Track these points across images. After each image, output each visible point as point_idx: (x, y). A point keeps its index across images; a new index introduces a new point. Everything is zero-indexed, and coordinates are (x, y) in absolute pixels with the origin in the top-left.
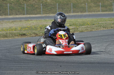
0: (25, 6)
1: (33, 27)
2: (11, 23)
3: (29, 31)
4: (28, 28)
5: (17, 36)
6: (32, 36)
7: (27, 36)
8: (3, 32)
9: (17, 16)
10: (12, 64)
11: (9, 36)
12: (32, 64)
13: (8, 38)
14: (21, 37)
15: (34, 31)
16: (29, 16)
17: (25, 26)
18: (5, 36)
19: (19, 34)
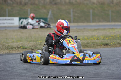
0: (110, 13)
1: (118, 36)
2: (94, 31)
3: (113, 40)
4: (112, 37)
5: (99, 46)
6: (116, 46)
7: (110, 47)
8: (84, 41)
9: (101, 24)
10: (93, 77)
11: (91, 46)
12: (114, 78)
13: (89, 48)
14: (104, 47)
15: (118, 41)
16: (113, 23)
17: (109, 35)
18: (86, 45)
19: (102, 44)
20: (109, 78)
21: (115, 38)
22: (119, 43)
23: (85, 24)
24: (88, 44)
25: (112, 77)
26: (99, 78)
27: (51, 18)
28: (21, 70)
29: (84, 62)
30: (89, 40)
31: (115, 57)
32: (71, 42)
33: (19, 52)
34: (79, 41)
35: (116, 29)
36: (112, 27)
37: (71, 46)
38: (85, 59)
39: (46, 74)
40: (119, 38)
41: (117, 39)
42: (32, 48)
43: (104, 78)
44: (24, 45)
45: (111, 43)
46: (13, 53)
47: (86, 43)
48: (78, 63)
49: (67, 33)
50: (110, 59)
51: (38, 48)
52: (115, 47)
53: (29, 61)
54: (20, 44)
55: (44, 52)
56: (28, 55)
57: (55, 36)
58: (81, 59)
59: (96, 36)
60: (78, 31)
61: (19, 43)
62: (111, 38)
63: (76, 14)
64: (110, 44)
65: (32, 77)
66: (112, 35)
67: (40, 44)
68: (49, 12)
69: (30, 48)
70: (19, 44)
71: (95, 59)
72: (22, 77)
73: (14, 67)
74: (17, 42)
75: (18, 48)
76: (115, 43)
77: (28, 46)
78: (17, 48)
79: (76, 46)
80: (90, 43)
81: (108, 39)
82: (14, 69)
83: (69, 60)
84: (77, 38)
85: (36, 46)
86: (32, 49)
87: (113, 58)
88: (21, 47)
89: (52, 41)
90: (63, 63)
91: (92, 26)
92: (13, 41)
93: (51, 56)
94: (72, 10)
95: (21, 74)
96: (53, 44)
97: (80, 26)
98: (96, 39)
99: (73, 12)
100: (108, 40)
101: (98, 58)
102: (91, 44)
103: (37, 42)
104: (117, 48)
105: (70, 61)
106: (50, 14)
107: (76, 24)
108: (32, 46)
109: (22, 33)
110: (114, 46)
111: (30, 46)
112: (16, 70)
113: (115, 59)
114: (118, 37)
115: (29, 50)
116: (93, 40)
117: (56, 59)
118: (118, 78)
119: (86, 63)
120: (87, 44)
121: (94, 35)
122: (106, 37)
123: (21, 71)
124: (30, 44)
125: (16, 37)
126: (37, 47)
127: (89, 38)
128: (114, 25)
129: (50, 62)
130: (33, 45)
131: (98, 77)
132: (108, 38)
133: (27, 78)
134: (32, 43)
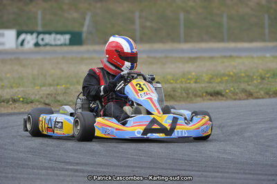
20: (221, 172)
21: (236, 78)
22: (244, 91)
23: (168, 46)
24: (175, 93)
25: (229, 168)
26: (200, 171)
27: (90, 33)
28: (21, 152)
29: (175, 135)
30: (176, 83)
31: (236, 123)
32: (143, 89)
33: (16, 111)
34: (159, 85)
35: (240, 57)
36: (228, 54)
37: (144, 98)
38: (177, 127)
39: (78, 162)
40: (246, 79)
41: (240, 82)
42: (47, 101)
43: (210, 172)
44: (29, 94)
45: (227, 91)
46: (3, 112)
47: (169, 90)
48: (161, 136)
49: (132, 68)
50: (224, 126)
51: (59, 101)
52: (235, 99)
53: (45, 133)
54: (18, 92)
55: (80, 111)
56: (43, 117)
57: (104, 74)
58: (169, 128)
59: (193, 74)
60: (151, 63)
61: (15, 90)
62: (227, 78)
63: (148, 24)
64: (223, 93)
65: (46, 168)
66: (229, 72)
67: (64, 91)
68: (85, 19)
69: (42, 100)
70: (16, 93)
71: (199, 128)
72: (24, 168)
73: (5, 145)
74: (12, 87)
75: (15, 101)
76: (237, 91)
77: (37, 98)
78: (11, 102)
79: (155, 97)
80: (179, 91)
81: (221, 82)
82: (6, 149)
83: (141, 129)
84: (153, 79)
85: (55, 97)
86: (46, 104)
87: (232, 126)
88: (21, 99)
89: (99, 88)
90: (127, 137)
91: (183, 51)
92: (3, 86)
93: (99, 119)
94: (137, 14)
95: (20, 162)
96: (102, 93)
97: (156, 51)
98: (194, 80)
99: (140, 17)
100: (220, 84)
101: (205, 126)
102: (181, 93)
103: (59, 87)
104: (240, 101)
105: (142, 131)
106: (87, 22)
107: (146, 47)
108: (47, 98)
109: (24, 66)
110: (233, 97)
111: (42, 98)
112: (9, 152)
113: (235, 128)
114: (244, 77)
115: (39, 106)
116: (186, 83)
117: (110, 128)
118: (242, 171)
119: (179, 137)
120: (172, 93)
121: (189, 73)
122: (215, 77)
123: (20, 155)
124: (41, 93)
125: (8, 75)
126: (58, 98)
127: (177, 80)
128: (235, 50)
129: (98, 133)
130: (48, 94)
131: (197, 169)
132: (219, 80)
133: (35, 171)
134: (46, 90)
